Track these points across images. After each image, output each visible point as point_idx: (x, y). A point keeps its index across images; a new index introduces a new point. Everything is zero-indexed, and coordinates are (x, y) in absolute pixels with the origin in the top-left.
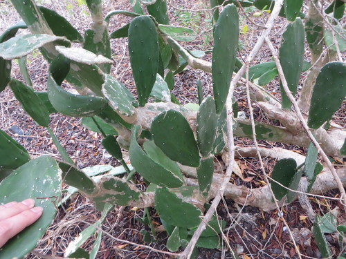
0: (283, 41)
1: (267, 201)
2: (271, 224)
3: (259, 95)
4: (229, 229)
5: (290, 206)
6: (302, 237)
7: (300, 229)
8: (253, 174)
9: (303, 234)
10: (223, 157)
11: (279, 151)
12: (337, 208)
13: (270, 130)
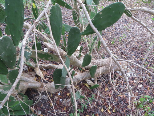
0: (50, 13)
1: (53, 89)
2: (55, 99)
3: (45, 39)
4: (34, 104)
5: (64, 90)
6: (67, 102)
7: (66, 99)
8: (49, 76)
9: (68, 101)
10: (35, 69)
11: (61, 66)
12: (81, 89)
13: (51, 56)
